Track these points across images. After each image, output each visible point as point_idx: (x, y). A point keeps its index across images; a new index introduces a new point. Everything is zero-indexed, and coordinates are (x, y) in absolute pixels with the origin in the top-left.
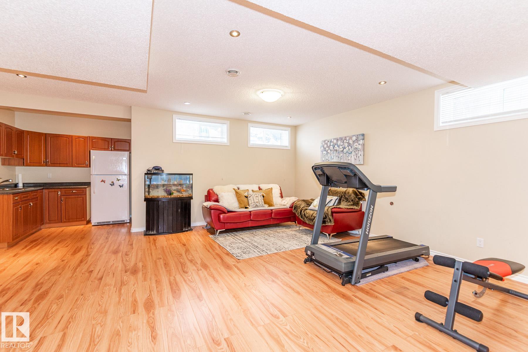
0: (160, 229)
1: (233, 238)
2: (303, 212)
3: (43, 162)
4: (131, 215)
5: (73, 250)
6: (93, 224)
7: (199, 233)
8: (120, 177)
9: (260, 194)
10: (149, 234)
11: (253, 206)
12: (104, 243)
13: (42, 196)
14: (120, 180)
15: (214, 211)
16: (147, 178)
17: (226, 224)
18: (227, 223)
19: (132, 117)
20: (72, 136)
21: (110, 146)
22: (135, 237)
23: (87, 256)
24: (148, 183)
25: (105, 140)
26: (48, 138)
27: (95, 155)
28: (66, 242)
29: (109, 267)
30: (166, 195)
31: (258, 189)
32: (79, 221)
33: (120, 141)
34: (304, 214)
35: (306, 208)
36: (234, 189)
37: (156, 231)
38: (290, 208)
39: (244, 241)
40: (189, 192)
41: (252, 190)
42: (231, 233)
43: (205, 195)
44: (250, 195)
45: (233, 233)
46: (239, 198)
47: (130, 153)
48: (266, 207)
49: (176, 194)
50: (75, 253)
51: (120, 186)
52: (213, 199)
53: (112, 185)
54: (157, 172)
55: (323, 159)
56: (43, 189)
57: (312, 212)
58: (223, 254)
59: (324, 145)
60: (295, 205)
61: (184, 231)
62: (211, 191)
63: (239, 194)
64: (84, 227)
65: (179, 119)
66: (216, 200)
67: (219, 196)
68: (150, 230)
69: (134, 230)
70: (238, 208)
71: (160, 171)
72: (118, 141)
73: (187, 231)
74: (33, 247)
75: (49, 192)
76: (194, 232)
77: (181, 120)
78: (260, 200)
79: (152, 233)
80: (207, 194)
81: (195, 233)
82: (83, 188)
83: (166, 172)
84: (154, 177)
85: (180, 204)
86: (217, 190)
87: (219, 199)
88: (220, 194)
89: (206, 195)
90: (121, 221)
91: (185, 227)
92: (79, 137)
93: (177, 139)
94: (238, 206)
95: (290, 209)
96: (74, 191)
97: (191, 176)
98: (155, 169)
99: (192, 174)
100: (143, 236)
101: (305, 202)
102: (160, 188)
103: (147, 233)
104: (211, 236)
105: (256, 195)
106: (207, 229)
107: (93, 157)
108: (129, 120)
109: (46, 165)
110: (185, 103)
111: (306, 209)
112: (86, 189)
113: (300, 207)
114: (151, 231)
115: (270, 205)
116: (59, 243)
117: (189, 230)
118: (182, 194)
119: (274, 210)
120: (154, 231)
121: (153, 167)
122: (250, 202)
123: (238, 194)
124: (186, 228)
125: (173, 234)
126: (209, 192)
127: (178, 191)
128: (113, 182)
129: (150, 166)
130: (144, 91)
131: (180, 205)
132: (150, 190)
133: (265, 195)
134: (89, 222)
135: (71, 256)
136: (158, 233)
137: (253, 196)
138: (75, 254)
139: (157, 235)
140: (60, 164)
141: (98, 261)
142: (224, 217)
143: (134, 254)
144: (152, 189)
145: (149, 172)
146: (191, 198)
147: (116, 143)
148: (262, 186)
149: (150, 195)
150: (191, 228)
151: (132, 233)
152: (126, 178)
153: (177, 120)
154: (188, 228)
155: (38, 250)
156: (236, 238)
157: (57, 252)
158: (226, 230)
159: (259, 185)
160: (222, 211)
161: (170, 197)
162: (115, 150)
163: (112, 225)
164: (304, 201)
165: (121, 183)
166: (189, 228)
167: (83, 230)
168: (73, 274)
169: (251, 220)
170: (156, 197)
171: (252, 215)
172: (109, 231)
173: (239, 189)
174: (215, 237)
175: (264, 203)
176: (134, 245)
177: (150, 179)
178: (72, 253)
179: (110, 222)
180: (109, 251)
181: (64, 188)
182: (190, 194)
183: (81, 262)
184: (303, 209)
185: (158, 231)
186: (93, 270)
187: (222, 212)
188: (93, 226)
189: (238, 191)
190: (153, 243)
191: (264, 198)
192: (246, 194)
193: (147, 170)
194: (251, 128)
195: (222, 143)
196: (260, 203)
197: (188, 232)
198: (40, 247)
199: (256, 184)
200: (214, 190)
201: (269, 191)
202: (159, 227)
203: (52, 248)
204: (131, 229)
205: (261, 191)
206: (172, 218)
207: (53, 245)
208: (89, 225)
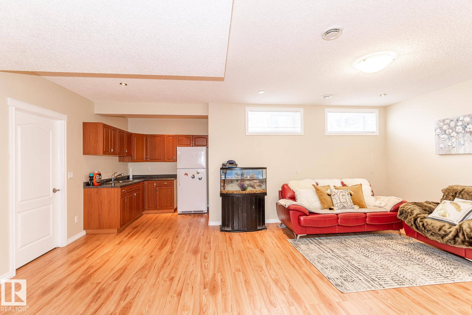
0: (235, 226)
1: (318, 248)
2: (420, 221)
3: (144, 158)
4: (208, 205)
5: (161, 243)
6: (179, 213)
7: (275, 234)
8: (199, 171)
9: (346, 193)
10: (225, 230)
11: (339, 207)
12: (186, 237)
13: (143, 187)
14: (199, 173)
15: (293, 213)
16: (223, 173)
17: (307, 228)
18: (309, 227)
19: (209, 114)
20: (164, 135)
21: (192, 142)
22: (213, 233)
23: (170, 253)
24: (223, 177)
25: (188, 137)
26: (148, 138)
27: (181, 151)
28: (157, 232)
29: (188, 275)
30: (240, 190)
31: (341, 186)
32: (169, 209)
33: (200, 138)
34: (423, 225)
35: (423, 215)
36: (313, 185)
37: (231, 228)
38: (390, 211)
39: (335, 255)
40: (262, 187)
41: (334, 186)
42: (313, 239)
43: (279, 191)
44: (334, 193)
45: (316, 240)
46: (321, 196)
47: (207, 148)
48: (356, 209)
49: (249, 190)
50: (162, 246)
51: (200, 179)
52: (288, 196)
53: (193, 178)
54: (231, 166)
55: (442, 146)
56: (144, 181)
57: (438, 224)
58: (314, 275)
59: (441, 126)
60: (401, 209)
61: (259, 230)
62: (286, 187)
63: (321, 192)
64: (172, 215)
65: (252, 111)
66: (292, 197)
67: (296, 194)
68: (225, 226)
69: (211, 223)
70: (320, 209)
71: (234, 165)
72: (198, 138)
73: (261, 230)
74: (134, 235)
75: (148, 183)
76: (269, 232)
77: (253, 112)
78: (348, 200)
79: (228, 229)
80: (282, 189)
81: (271, 233)
82: (171, 180)
83: (239, 166)
84: (228, 171)
85: (254, 200)
86: (293, 185)
87: (296, 196)
88: (297, 191)
89: (281, 191)
90: (201, 211)
91: (259, 225)
92: (169, 136)
93: (249, 132)
94: (320, 206)
95: (391, 213)
96: (165, 183)
97: (264, 170)
98: (229, 163)
99: (266, 168)
100: (219, 232)
101: (419, 206)
102: (234, 183)
103: (223, 229)
104: (290, 241)
105: (341, 194)
106: (282, 229)
107: (179, 153)
108: (206, 117)
109: (147, 161)
110: (259, 92)
111: (425, 218)
112: (174, 181)
113: (411, 213)
114: (227, 227)
115: (361, 206)
116: (152, 232)
117: (264, 229)
118: (256, 189)
119: (368, 214)
120: (229, 227)
121: (228, 162)
122: (335, 202)
123: (319, 191)
124: (260, 227)
125: (247, 233)
126: (283, 187)
127: (253, 186)
128: (193, 175)
129: (225, 161)
130: (221, 79)
131: (254, 202)
132: (226, 185)
133: (352, 193)
134: (176, 210)
135: (158, 251)
136: (233, 230)
137: (338, 194)
138: (162, 249)
139: (233, 232)
140: (156, 159)
141: (179, 263)
142: (305, 220)
143: (211, 258)
144: (227, 184)
145: (224, 167)
146: (265, 194)
147: (196, 139)
148: (345, 182)
149: (225, 190)
150: (265, 227)
151: (210, 227)
152: (204, 171)
153: (249, 113)
154: (262, 227)
155: (136, 239)
156: (322, 248)
157: (149, 243)
158: (307, 235)
159: (341, 180)
160: (301, 212)
161: (244, 193)
162: (196, 145)
163: (193, 215)
164: (415, 203)
165: (200, 176)
166: (264, 227)
167: (171, 218)
168: (156, 279)
169: (338, 225)
170: (231, 193)
171: (339, 219)
172: (190, 222)
173: (317, 185)
174: (294, 242)
175: (353, 204)
176: (211, 243)
177: (225, 174)
178: (160, 247)
179: (191, 211)
180: (190, 250)
181: (158, 180)
182: (264, 190)
183: (165, 261)
184: (418, 217)
185: (233, 227)
186: (174, 277)
187: (303, 214)
188: (179, 214)
189: (316, 186)
190: (229, 244)
191: (352, 196)
192: (329, 192)
193: (222, 165)
194: (328, 113)
195: (295, 133)
196: (349, 204)
197: (263, 231)
198: (138, 236)
199: (338, 179)
200: (289, 185)
201: (357, 188)
202: (234, 224)
203: (146, 238)
204: (209, 222)
205: (345, 187)
206: (246, 215)
207: (148, 234)
208: (176, 214)
